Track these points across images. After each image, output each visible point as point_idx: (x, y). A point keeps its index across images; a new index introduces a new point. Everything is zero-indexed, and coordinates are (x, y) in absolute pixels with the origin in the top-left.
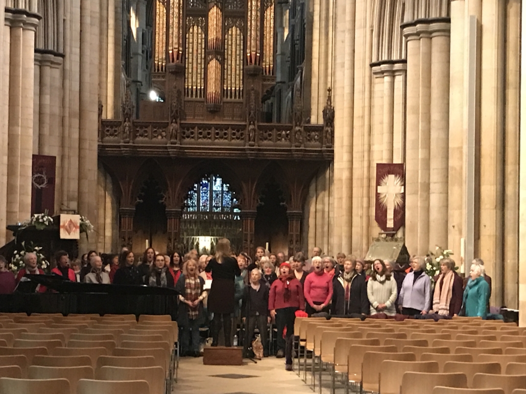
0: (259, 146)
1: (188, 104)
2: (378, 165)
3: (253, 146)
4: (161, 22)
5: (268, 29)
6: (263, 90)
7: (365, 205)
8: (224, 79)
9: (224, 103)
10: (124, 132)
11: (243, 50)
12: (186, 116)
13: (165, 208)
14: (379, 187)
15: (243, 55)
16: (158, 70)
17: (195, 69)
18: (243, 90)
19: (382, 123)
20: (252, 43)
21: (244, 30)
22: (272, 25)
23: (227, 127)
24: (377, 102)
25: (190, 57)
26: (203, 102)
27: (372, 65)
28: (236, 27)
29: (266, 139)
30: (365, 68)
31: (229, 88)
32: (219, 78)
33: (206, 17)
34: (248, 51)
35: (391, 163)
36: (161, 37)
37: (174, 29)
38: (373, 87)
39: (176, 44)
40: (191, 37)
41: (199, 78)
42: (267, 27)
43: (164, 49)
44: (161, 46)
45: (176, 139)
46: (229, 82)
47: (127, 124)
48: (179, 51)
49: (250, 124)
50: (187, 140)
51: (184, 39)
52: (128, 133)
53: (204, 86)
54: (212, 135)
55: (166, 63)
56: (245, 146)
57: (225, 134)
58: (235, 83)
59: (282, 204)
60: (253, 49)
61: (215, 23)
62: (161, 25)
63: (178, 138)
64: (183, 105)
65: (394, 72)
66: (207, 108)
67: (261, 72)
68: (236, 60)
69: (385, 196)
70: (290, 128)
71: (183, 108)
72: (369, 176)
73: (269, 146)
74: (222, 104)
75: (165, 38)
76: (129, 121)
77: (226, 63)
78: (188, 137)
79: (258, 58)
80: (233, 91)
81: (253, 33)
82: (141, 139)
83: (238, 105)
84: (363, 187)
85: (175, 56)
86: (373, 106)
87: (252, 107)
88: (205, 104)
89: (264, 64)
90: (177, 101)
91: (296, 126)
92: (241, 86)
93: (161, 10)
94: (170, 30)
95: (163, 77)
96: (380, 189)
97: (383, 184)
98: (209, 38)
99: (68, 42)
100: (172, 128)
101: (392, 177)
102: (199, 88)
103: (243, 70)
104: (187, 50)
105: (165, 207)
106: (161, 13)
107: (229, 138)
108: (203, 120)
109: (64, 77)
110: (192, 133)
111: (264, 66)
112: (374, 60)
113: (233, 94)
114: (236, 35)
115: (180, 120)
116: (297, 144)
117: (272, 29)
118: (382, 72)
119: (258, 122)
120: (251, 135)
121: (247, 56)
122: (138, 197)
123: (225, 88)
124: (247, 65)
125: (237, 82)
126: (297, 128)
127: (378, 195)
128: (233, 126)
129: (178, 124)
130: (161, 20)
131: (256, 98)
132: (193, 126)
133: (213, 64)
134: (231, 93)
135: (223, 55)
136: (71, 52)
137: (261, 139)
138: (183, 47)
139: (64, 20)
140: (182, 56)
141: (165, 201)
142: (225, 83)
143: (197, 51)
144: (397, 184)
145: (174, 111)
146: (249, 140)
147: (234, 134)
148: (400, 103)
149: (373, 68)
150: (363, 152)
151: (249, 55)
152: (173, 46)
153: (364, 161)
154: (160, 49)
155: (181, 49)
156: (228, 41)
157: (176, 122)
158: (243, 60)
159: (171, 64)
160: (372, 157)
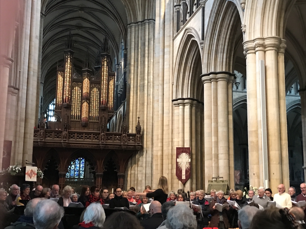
0: (106, 143)
1: (73, 122)
2: (177, 148)
3: (103, 142)
4: (60, 84)
5: (111, 89)
6: (108, 117)
7: (170, 168)
8: (90, 111)
9: (89, 122)
10: (40, 135)
11: (99, 98)
12: (71, 128)
13: (58, 173)
14: (178, 159)
15: (99, 101)
16: (58, 106)
17: (76, 106)
18: (99, 117)
19: (178, 128)
20: (104, 95)
21: (100, 90)
22: (113, 88)
23: (90, 133)
24: (176, 118)
25: (74, 101)
26: (80, 122)
27: (173, 101)
28: (96, 88)
29: (109, 139)
30: (169, 102)
31: (92, 116)
32: (88, 111)
33: (82, 82)
34: (102, 99)
35: (183, 147)
36: (60, 91)
37: (67, 87)
38: (174, 111)
39: (67, 94)
40: (74, 92)
41: (78, 110)
42: (110, 89)
43: (61, 96)
44: (60, 95)
45: (66, 139)
46: (92, 113)
47: (42, 131)
48: (69, 97)
49: (102, 132)
50: (71, 139)
51: (71, 92)
52: (42, 135)
53: (80, 114)
54: (84, 137)
55: (62, 103)
56: (99, 143)
57: (90, 137)
58: (95, 113)
59: (115, 170)
60: (104, 98)
61: (86, 85)
62: (60, 86)
63: (67, 138)
64: (70, 123)
65: (184, 104)
66: (82, 124)
67: (107, 109)
68: (96, 103)
69: (181, 163)
70: (120, 135)
71: (70, 124)
72: (172, 154)
73: (110, 143)
74: (89, 123)
75: (62, 91)
76: (43, 129)
77: (91, 104)
78: (72, 138)
79: (106, 102)
80: (94, 117)
81: (104, 91)
82: (49, 138)
83: (97, 124)
84: (169, 159)
85: (67, 100)
86: (174, 120)
87: (103, 124)
88: (81, 122)
89: (109, 105)
90: (67, 121)
91: (124, 133)
92: (98, 115)
93: (61, 79)
94: (65, 88)
95: (60, 109)
96: (178, 160)
97: (180, 157)
98: (83, 92)
99: (21, 83)
100: (64, 133)
101: (184, 154)
102: (78, 115)
103: (99, 107)
104: (72, 97)
105: (58, 171)
106: (61, 80)
107: (92, 138)
108: (79, 130)
109: (18, 100)
110: (74, 136)
111: (109, 106)
112: (174, 98)
113: (94, 119)
114: (96, 91)
115: (68, 130)
116: (124, 142)
117: (113, 90)
118: (178, 104)
119: (106, 131)
120: (102, 137)
121: (101, 101)
122: (45, 167)
123: (90, 116)
124: (101, 105)
125: (96, 113)
126: (124, 135)
127: (177, 163)
128: (94, 133)
129: (67, 132)
130: (60, 83)
131: (105, 121)
132: (74, 133)
133: (85, 104)
134: (93, 118)
135: (89, 100)
136: (22, 88)
137: (107, 140)
138: (70, 96)
139: (20, 72)
140: (70, 100)
141: (59, 169)
142: (90, 113)
143: (77, 98)
144: (187, 157)
145: (66, 126)
146: (101, 140)
147: (94, 137)
148: (187, 119)
149: (174, 102)
150: (169, 142)
151: (102, 101)
152: (66, 95)
153: (169, 146)
154: (60, 97)
155: (70, 97)
156: (92, 94)
157: (66, 131)
158: (99, 103)
159: (65, 103)
160: (173, 144)
